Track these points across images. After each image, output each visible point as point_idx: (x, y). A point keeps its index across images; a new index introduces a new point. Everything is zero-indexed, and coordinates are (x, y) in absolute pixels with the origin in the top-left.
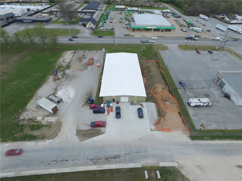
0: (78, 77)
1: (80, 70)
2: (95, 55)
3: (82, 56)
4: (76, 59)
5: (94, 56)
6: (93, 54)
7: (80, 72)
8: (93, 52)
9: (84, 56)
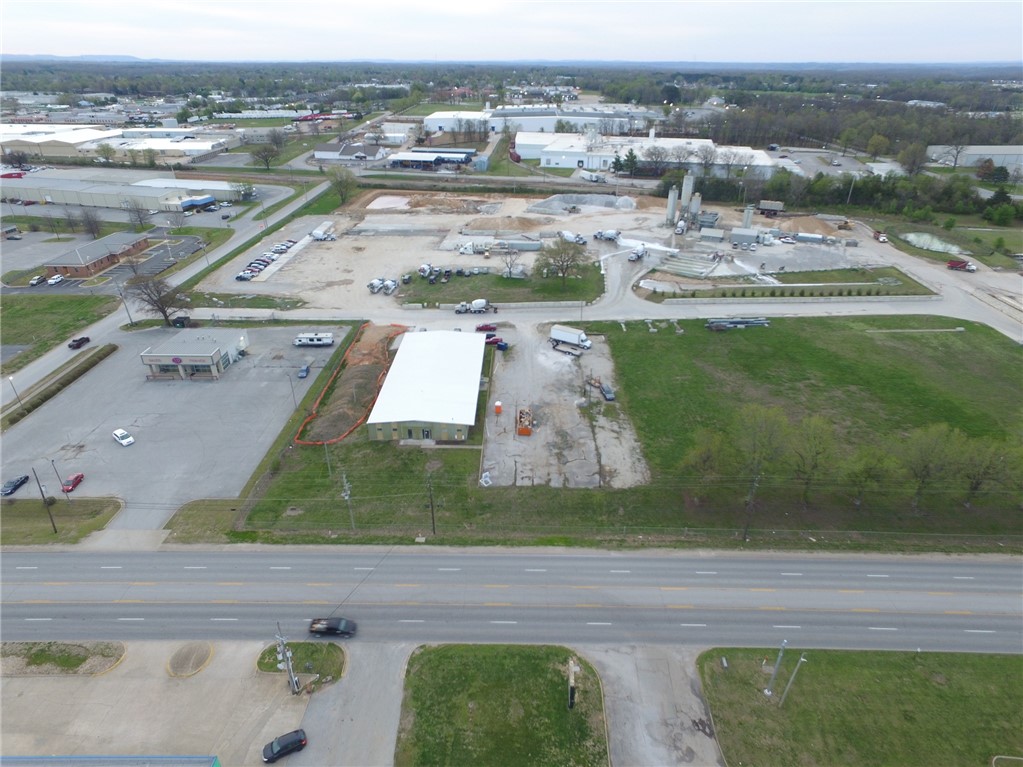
0: (544, 387)
1: (548, 404)
2: (518, 459)
3: (565, 453)
4: (582, 441)
5: (520, 456)
6: (529, 467)
7: (547, 400)
8: (529, 474)
9: (557, 454)
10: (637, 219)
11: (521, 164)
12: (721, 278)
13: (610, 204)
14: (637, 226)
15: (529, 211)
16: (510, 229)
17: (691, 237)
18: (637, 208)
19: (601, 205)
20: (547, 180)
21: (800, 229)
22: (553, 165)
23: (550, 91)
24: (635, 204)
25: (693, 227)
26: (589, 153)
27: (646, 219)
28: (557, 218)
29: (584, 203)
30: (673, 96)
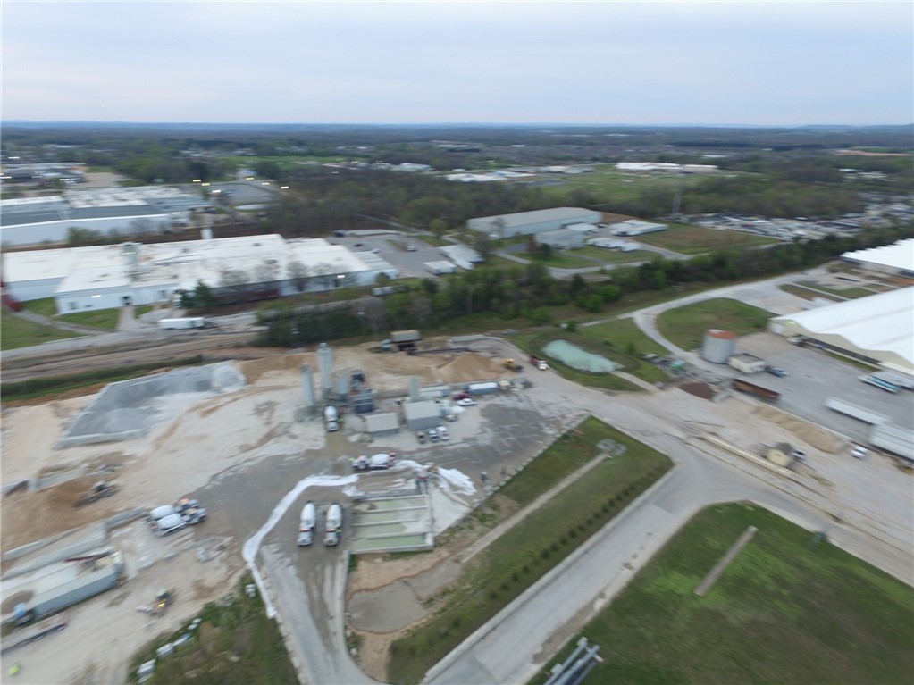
10: (259, 411)
11: (25, 315)
12: (451, 530)
13: (204, 386)
14: (266, 430)
15: (66, 446)
16: (32, 538)
17: (354, 432)
18: (248, 382)
19: (189, 390)
20: (81, 343)
21: (466, 376)
22: (81, 309)
23: (41, 170)
24: (242, 377)
25: (348, 410)
26: (137, 285)
27: (270, 406)
28: (127, 448)
29: (161, 393)
30: (202, 172)
